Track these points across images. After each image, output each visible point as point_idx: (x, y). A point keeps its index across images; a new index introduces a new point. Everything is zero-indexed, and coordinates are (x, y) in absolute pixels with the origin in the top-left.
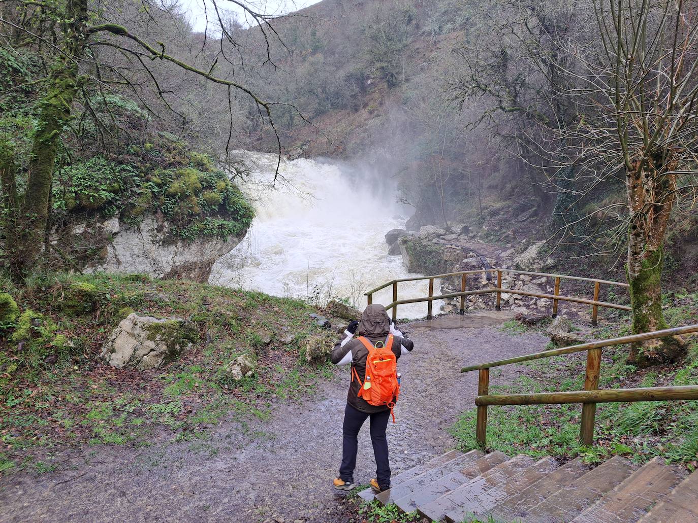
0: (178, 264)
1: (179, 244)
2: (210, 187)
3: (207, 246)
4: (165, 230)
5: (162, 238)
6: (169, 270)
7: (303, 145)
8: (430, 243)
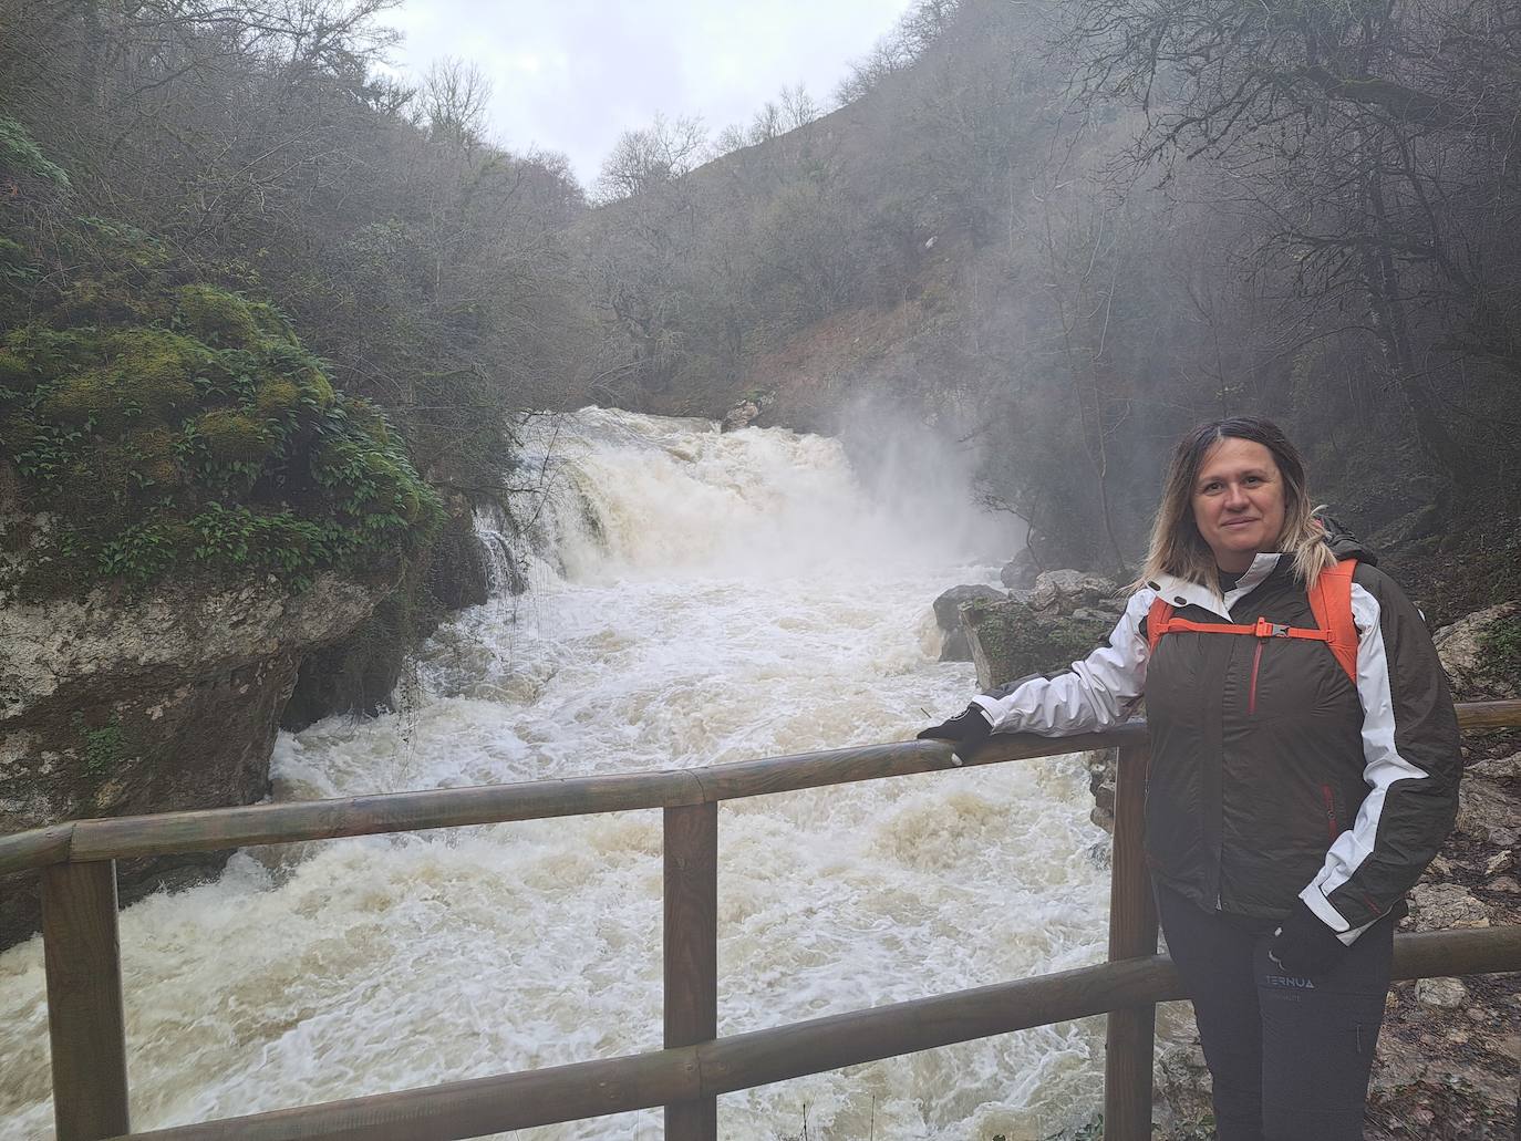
0: (88, 668)
1: (96, 596)
2: (232, 400)
3: (212, 606)
4: (36, 541)
5: (23, 570)
6: (48, 689)
7: (760, 394)
8: (1061, 621)
